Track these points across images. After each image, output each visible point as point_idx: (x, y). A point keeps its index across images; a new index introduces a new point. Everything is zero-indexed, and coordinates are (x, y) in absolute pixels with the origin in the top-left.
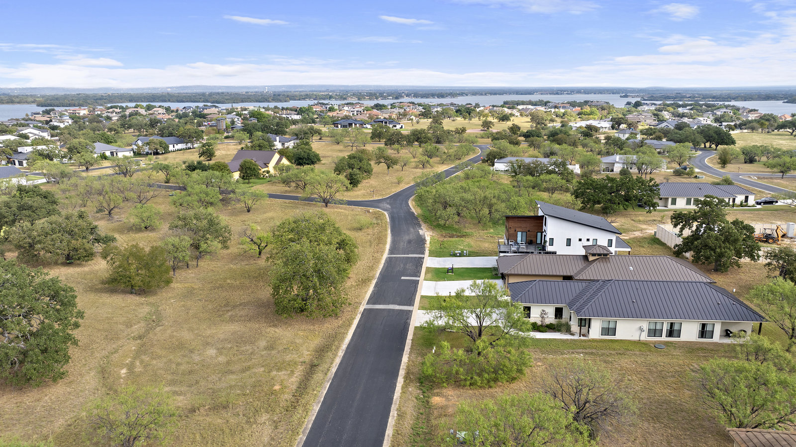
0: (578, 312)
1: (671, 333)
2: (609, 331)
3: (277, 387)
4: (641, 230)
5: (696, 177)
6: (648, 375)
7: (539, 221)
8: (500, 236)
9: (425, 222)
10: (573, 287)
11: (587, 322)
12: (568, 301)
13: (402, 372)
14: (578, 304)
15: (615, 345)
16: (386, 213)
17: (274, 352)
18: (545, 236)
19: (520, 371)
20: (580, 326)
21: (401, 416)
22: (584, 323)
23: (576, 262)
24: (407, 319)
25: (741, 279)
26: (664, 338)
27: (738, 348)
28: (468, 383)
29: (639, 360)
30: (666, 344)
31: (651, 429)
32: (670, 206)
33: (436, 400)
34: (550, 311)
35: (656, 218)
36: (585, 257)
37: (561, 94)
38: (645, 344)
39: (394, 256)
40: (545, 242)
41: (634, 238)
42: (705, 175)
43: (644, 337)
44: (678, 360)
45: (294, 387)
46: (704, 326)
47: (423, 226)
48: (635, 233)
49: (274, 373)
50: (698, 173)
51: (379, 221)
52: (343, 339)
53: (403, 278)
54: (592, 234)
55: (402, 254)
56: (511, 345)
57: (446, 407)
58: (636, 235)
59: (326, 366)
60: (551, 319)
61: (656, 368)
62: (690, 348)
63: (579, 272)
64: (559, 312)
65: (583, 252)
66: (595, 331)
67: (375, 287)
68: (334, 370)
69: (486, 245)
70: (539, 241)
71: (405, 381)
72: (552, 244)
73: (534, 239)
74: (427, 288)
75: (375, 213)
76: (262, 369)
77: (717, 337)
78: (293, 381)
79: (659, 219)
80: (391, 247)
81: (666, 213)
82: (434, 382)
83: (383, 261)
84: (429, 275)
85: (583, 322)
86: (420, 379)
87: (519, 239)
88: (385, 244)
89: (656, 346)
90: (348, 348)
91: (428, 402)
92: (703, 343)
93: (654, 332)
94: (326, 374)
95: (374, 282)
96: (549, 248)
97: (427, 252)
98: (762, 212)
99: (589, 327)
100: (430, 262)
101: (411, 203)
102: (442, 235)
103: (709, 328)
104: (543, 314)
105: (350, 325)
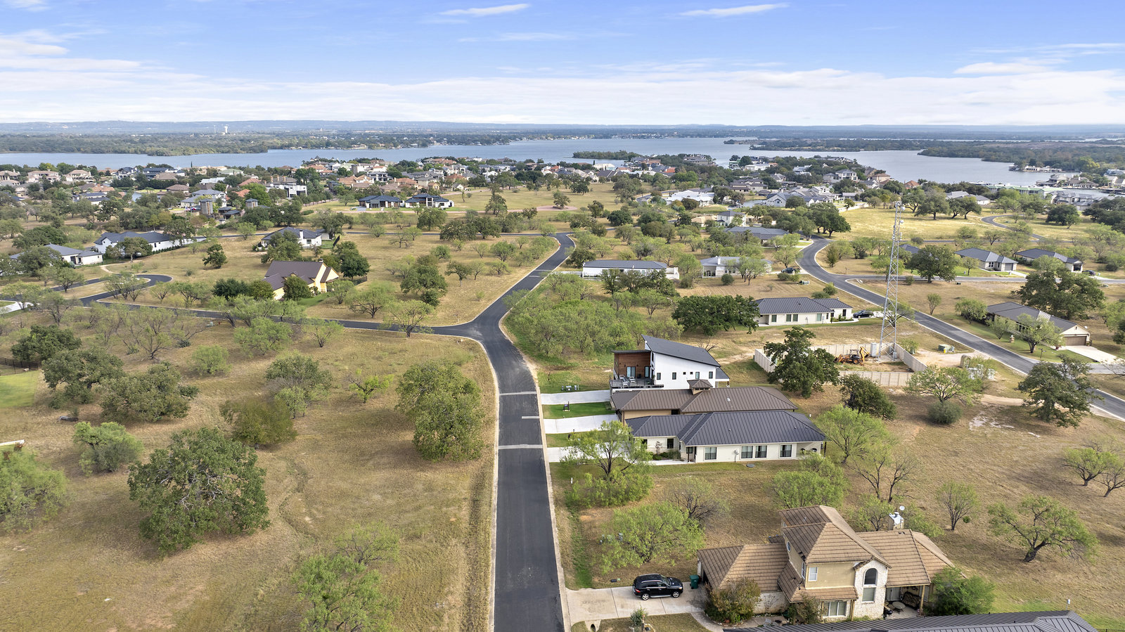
0: (686, 441)
1: (759, 455)
2: (711, 455)
3: (453, 519)
4: (741, 353)
5: (801, 282)
6: (740, 488)
7: (646, 357)
8: (605, 366)
9: (526, 353)
10: (681, 420)
11: (694, 450)
12: (677, 433)
13: (551, 500)
14: (686, 435)
15: (716, 467)
16: (478, 342)
17: (435, 493)
18: (653, 371)
19: (645, 492)
20: (688, 453)
21: (561, 530)
22: (691, 451)
23: (682, 396)
24: (541, 456)
25: (823, 402)
26: (754, 459)
27: (801, 463)
28: (607, 504)
29: (734, 477)
30: (756, 463)
31: (741, 523)
32: (771, 324)
33: (584, 518)
34: (663, 441)
35: (756, 339)
36: (690, 391)
37: (648, 137)
38: (740, 464)
39: (507, 394)
40: (653, 376)
41: (734, 363)
42: (811, 278)
43: (739, 459)
44: (764, 475)
45: (467, 518)
46: (784, 447)
47: (525, 358)
48: (735, 357)
49: (444, 509)
50: (804, 276)
51: (478, 354)
52: (491, 478)
53: (523, 417)
54: (695, 368)
55: (513, 392)
56: (638, 472)
57: (593, 522)
58: (737, 359)
59: (488, 500)
60: (664, 448)
61: (747, 482)
62: (774, 466)
63: (685, 406)
64: (670, 443)
65: (687, 386)
66: (700, 457)
67: (500, 428)
68: (495, 502)
69: (594, 378)
70: (647, 375)
71: (556, 507)
72: (659, 378)
73: (642, 373)
74: (550, 426)
75: (467, 343)
76: (433, 507)
77: (794, 456)
78: (465, 512)
79: (759, 339)
80: (499, 384)
81: (767, 331)
82: (579, 505)
83: (497, 401)
84: (547, 413)
85: (690, 449)
86: (567, 504)
87: (629, 373)
88: (492, 381)
89: (748, 465)
90: (499, 484)
91: (578, 520)
92: (784, 461)
93: (746, 455)
94: (490, 506)
95: (497, 423)
96: (657, 382)
97: (538, 388)
98: (857, 327)
99: (695, 453)
100: (544, 400)
101: (503, 328)
102: (547, 368)
103: (787, 449)
104: (658, 445)
105: (492, 465)
